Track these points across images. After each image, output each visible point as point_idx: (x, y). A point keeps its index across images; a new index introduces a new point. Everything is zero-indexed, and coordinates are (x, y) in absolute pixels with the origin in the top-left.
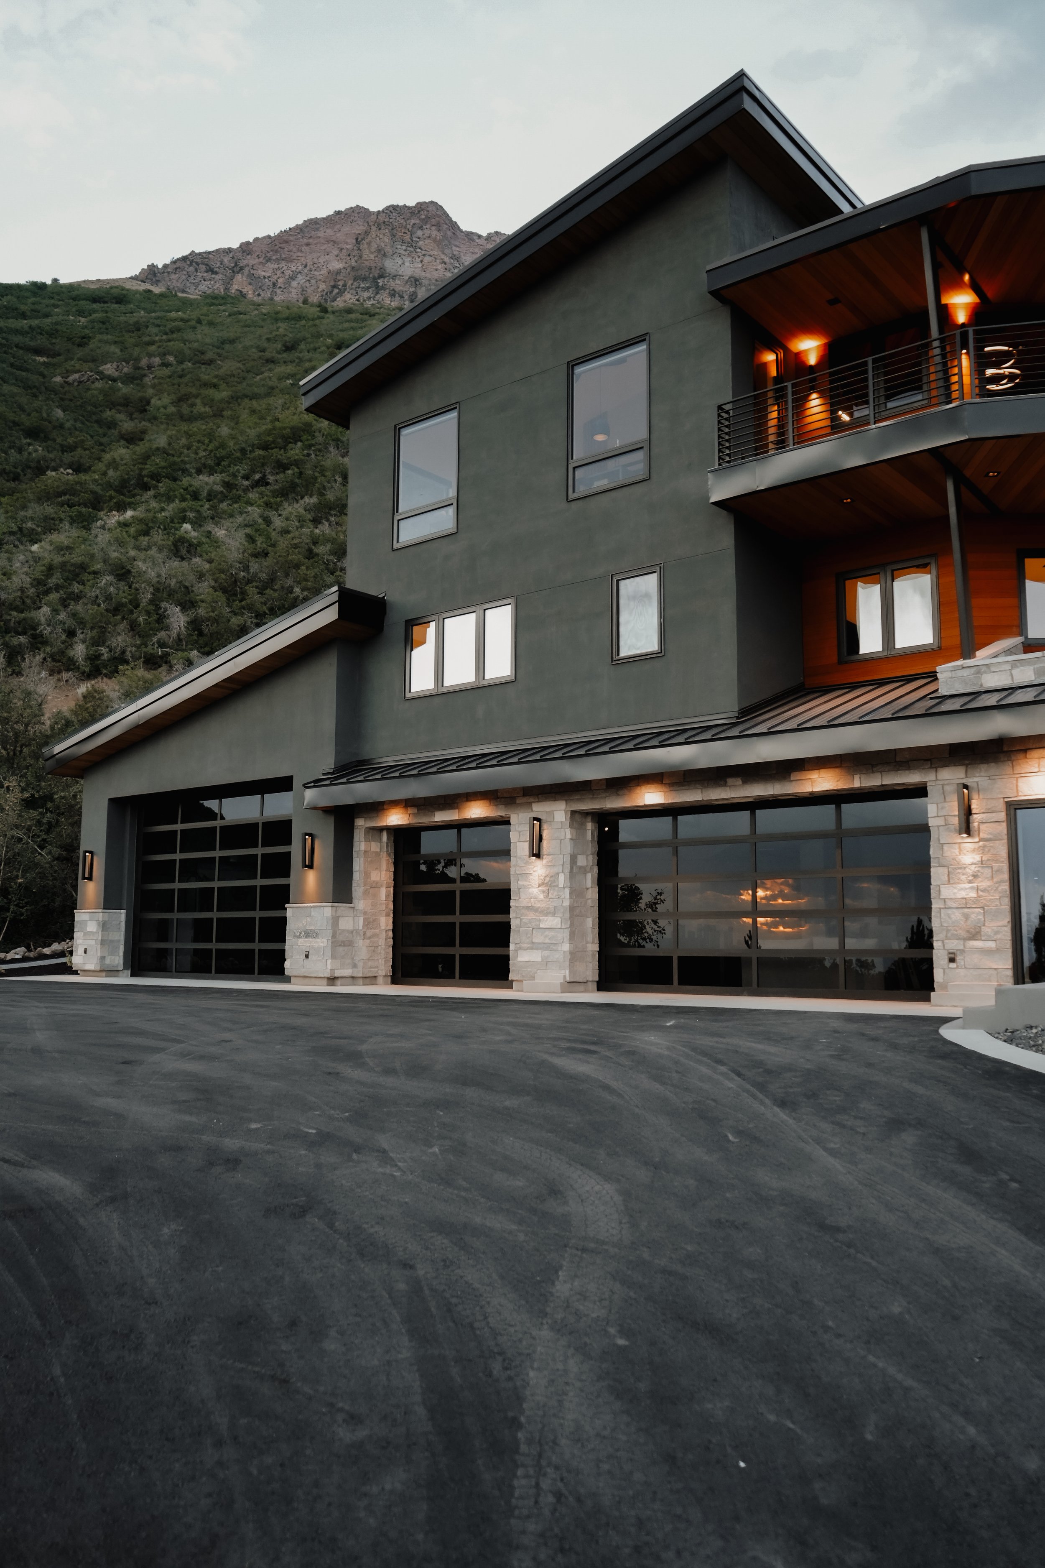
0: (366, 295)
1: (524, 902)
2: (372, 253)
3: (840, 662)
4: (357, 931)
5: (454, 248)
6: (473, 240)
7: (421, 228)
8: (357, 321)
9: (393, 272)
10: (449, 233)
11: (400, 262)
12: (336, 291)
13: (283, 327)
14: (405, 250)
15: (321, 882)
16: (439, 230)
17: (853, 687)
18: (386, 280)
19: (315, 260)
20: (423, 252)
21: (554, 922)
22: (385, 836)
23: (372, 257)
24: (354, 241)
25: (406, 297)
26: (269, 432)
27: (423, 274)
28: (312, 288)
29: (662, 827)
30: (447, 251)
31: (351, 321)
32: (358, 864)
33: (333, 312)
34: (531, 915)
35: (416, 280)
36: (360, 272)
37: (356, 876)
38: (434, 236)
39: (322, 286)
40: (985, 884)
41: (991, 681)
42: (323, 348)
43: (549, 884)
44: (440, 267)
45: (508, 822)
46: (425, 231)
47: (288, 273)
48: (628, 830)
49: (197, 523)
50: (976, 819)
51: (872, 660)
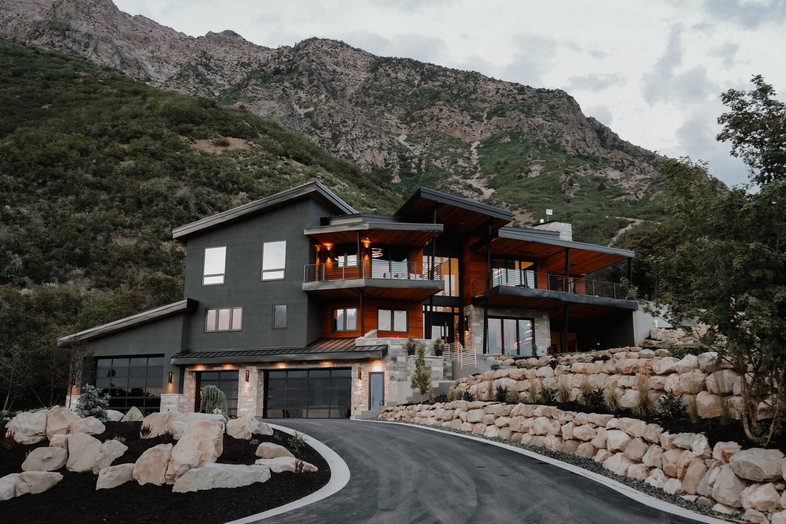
0: (57, 39)
1: (242, 394)
2: (63, 15)
3: (332, 332)
4: (185, 403)
5: (114, 20)
6: (126, 18)
7: (95, 6)
8: (58, 63)
9: (75, 28)
10: (112, 12)
11: (80, 24)
12: (37, 33)
13: (11, 60)
14: (84, 17)
15: (174, 387)
16: (106, 9)
17: (336, 339)
18: (70, 32)
19: (25, 13)
20: (95, 20)
21: (252, 400)
22: (194, 374)
23: (63, 17)
24: (51, 6)
25: (83, 44)
26: (43, 155)
27: (94, 33)
28: (22, 29)
29: (284, 374)
30: (109, 22)
31: (54, 62)
32: (186, 382)
33: (43, 54)
34: (245, 398)
35: (90, 36)
36: (54, 25)
37: (185, 386)
38: (102, 12)
39: (29, 29)
40: (363, 391)
41: (367, 344)
42: (39, 78)
43: (251, 389)
44: (105, 30)
45: (238, 371)
46: (97, 8)
47: (6, 17)
48: (271, 375)
49: (13, 205)
50: (362, 376)
51: (340, 332)
